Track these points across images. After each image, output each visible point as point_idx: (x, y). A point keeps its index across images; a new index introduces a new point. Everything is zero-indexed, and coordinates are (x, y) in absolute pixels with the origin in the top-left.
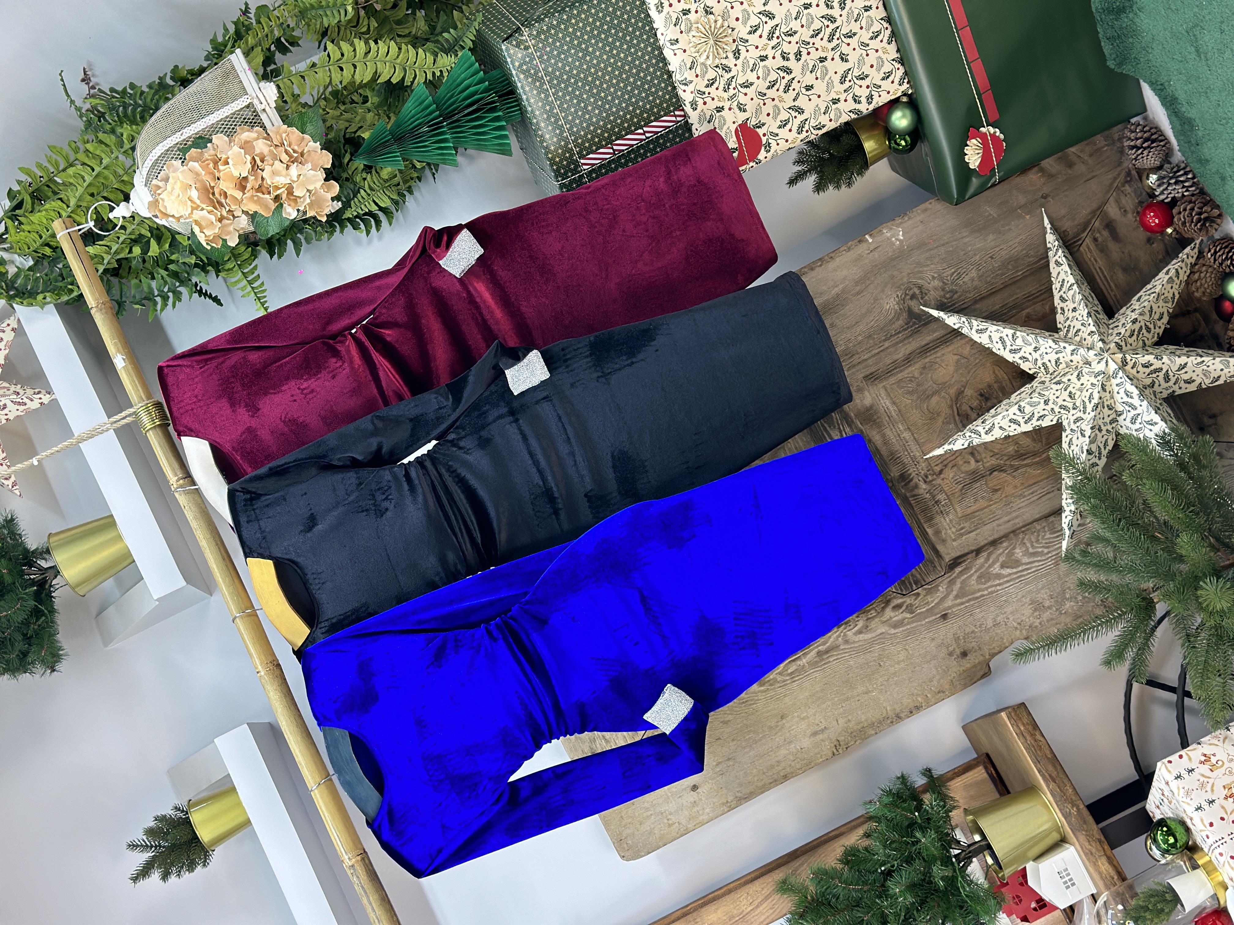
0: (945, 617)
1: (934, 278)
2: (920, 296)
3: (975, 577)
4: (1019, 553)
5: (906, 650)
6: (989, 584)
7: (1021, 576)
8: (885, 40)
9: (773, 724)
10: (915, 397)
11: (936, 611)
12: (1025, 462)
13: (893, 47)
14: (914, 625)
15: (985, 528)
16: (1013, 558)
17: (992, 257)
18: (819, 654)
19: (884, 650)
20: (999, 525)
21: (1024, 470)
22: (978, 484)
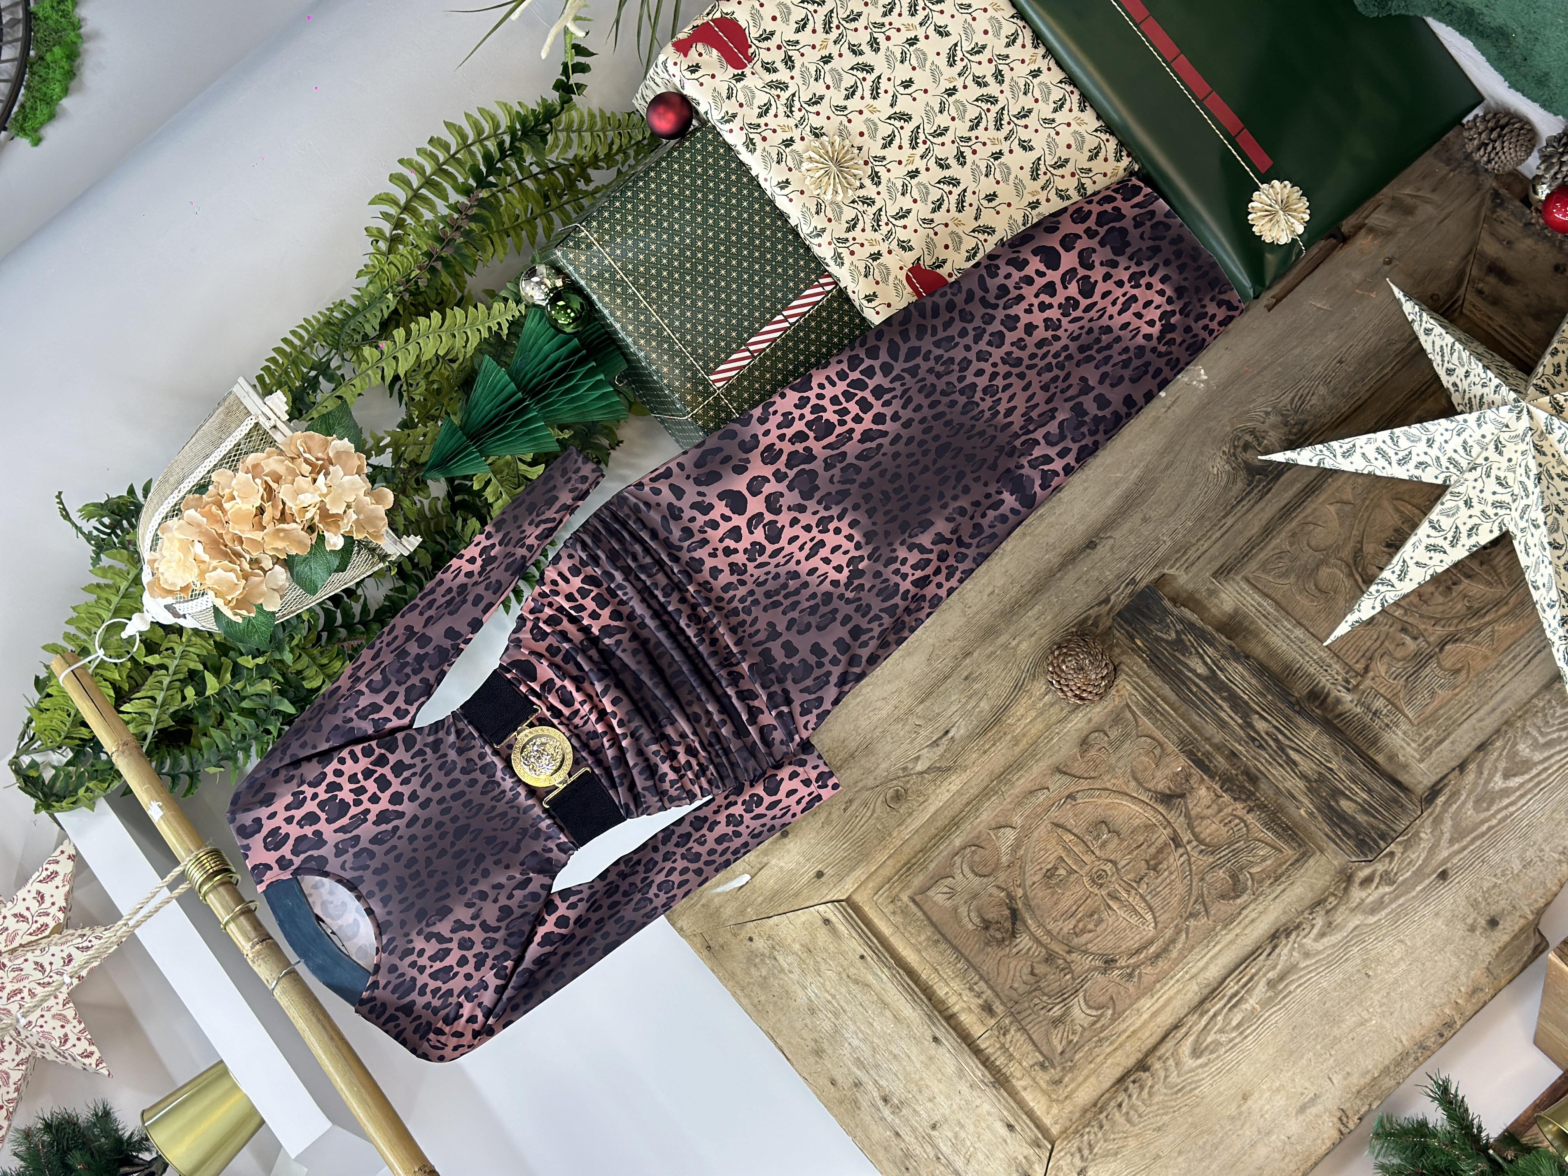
0: (1443, 875)
1: (1267, 414)
2: (1255, 443)
3: (1470, 805)
4: (1524, 749)
5: (1401, 941)
6: (1494, 808)
7: (1539, 783)
8: (1075, 107)
9: (1233, 1110)
10: (1292, 579)
11: (1428, 870)
12: (1487, 619)
13: (1089, 116)
14: (1401, 901)
15: (1460, 731)
16: (1518, 759)
17: (1340, 362)
18: (1271, 984)
19: (1367, 952)
20: (1481, 720)
21: (1489, 629)
22: (1428, 670)
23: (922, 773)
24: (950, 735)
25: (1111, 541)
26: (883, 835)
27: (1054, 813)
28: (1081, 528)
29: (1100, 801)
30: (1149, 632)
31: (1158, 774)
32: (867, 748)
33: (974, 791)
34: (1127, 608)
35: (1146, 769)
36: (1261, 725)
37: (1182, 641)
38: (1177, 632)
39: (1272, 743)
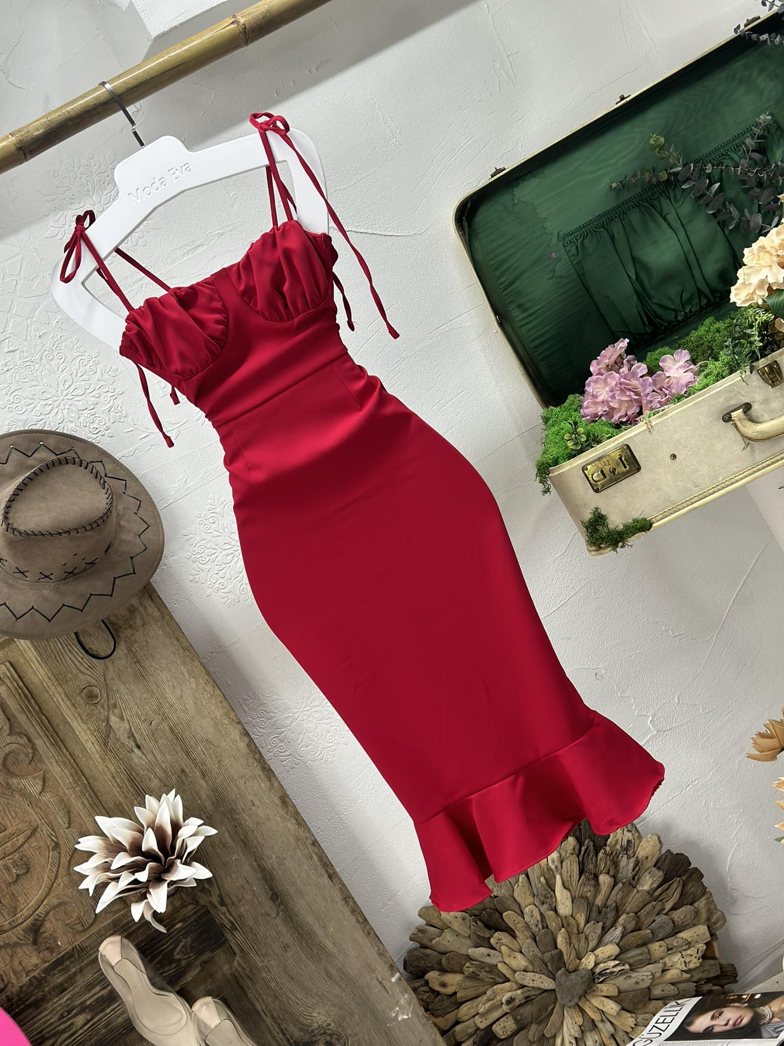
23: (108, 721)
24: (136, 750)
25: (274, 915)
26: (60, 679)
27: (46, 830)
28: (292, 890)
29: (47, 871)
30: (185, 935)
31: (60, 924)
32: (141, 676)
33: (83, 761)
34: (212, 920)
35: (66, 913)
36: (80, 1020)
37: (170, 963)
38: (179, 960)
39: (63, 1027)
